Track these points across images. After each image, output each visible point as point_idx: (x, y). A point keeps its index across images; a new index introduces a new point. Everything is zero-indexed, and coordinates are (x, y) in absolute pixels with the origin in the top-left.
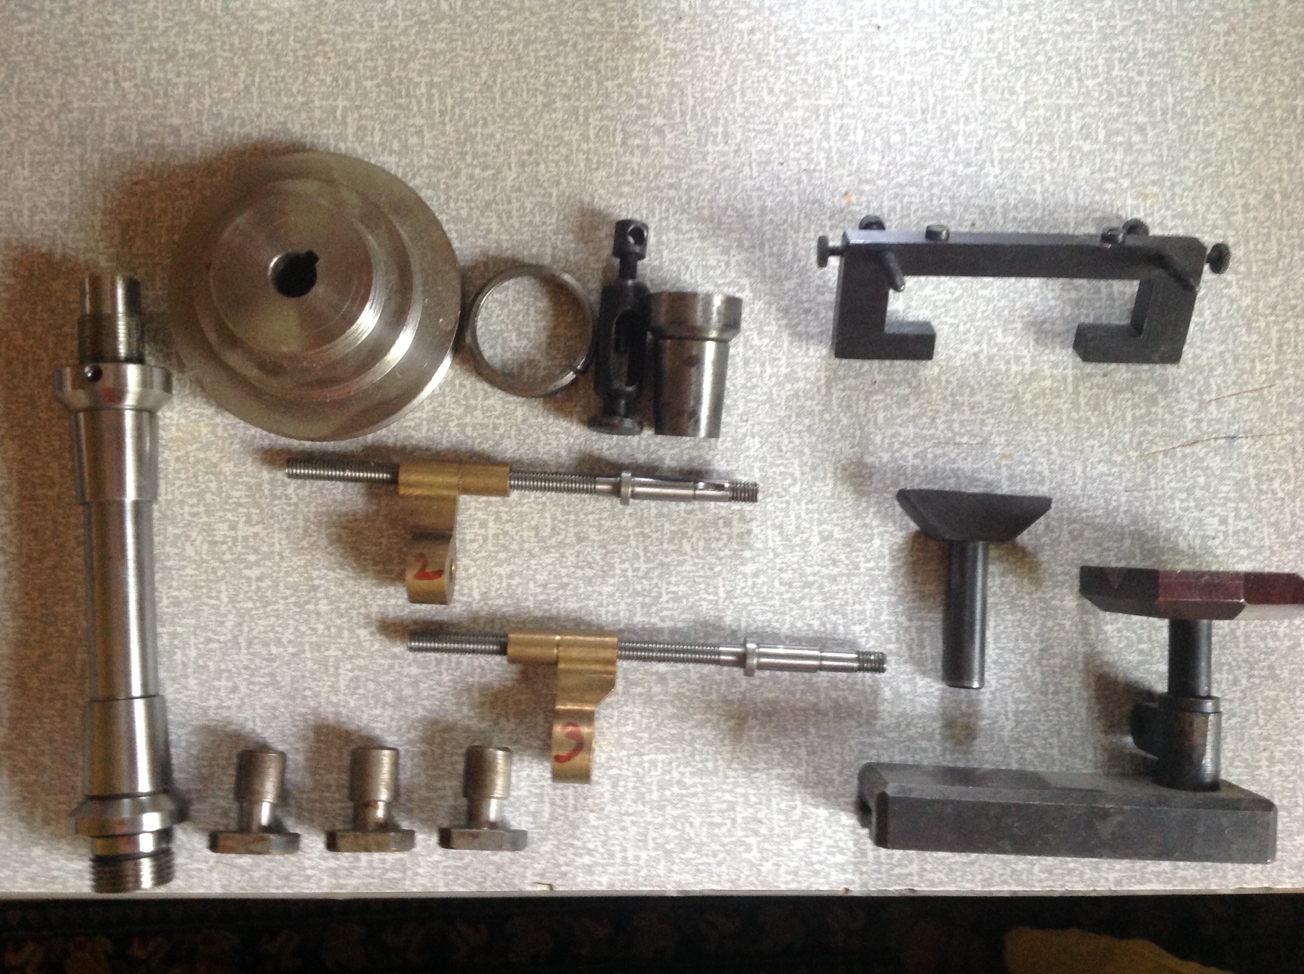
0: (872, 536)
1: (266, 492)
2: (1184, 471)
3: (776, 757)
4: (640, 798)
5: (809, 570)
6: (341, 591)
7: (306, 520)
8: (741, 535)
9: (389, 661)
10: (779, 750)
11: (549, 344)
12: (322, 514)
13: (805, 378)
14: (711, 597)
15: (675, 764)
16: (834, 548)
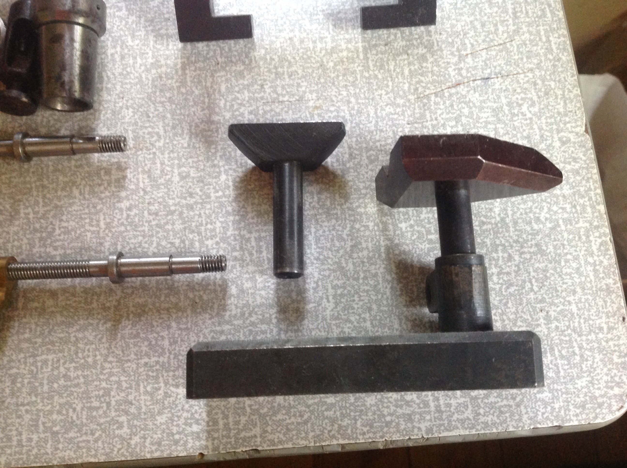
0: (220, 173)
2: (452, 106)
3: (144, 349)
4: (33, 391)
5: (171, 202)
8: (118, 181)
10: (146, 343)
13: (166, 65)
14: (94, 229)
15: (62, 361)
16: (190, 184)
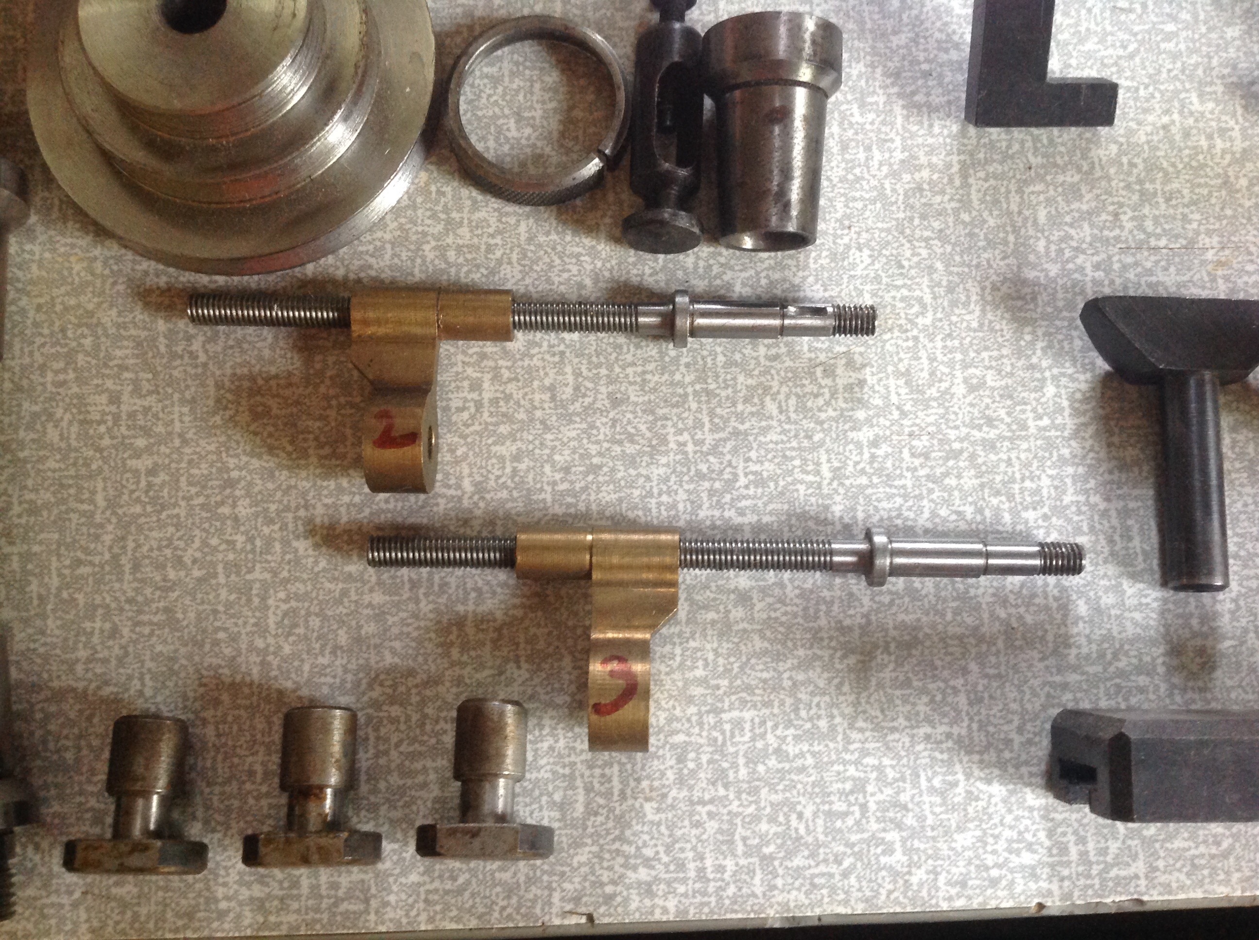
0: (1043, 380)
1: (163, 349)
3: (921, 708)
4: (720, 777)
5: (952, 434)
6: (270, 486)
7: (219, 386)
8: (849, 388)
9: (340, 586)
10: (925, 699)
11: (562, 134)
12: (240, 378)
13: (930, 165)
14: (810, 478)
16: (988, 400)
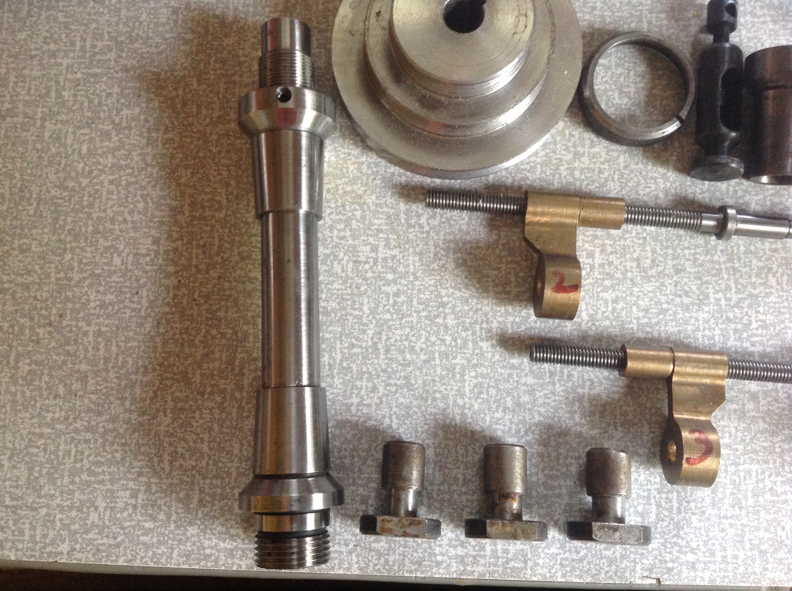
4: (737, 503)
6: (466, 308)
7: (436, 246)
9: (508, 371)
11: (647, 103)
12: (450, 241)
15: (767, 474)
